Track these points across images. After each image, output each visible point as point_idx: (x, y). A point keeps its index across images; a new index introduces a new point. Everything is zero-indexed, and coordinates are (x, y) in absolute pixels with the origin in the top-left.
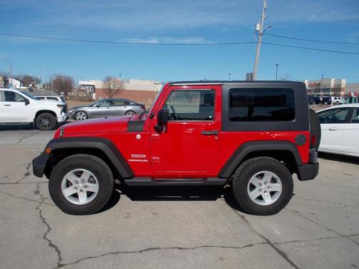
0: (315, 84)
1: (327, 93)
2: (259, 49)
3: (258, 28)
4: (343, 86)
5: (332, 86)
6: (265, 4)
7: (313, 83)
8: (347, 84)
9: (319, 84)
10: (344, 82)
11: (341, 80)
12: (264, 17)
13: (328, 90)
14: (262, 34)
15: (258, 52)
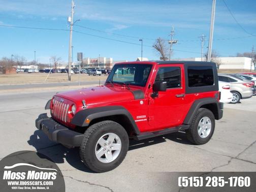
0: (94, 61)
1: (102, 67)
2: (71, 35)
3: (70, 20)
4: (111, 63)
5: (105, 63)
6: (73, 3)
7: (93, 60)
8: (113, 61)
9: (97, 61)
10: (111, 60)
11: (109, 58)
12: (73, 12)
13: (103, 65)
14: (73, 25)
15: (71, 37)
